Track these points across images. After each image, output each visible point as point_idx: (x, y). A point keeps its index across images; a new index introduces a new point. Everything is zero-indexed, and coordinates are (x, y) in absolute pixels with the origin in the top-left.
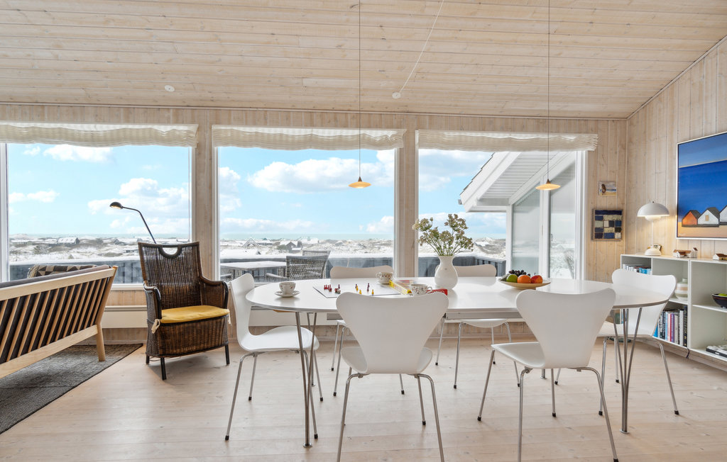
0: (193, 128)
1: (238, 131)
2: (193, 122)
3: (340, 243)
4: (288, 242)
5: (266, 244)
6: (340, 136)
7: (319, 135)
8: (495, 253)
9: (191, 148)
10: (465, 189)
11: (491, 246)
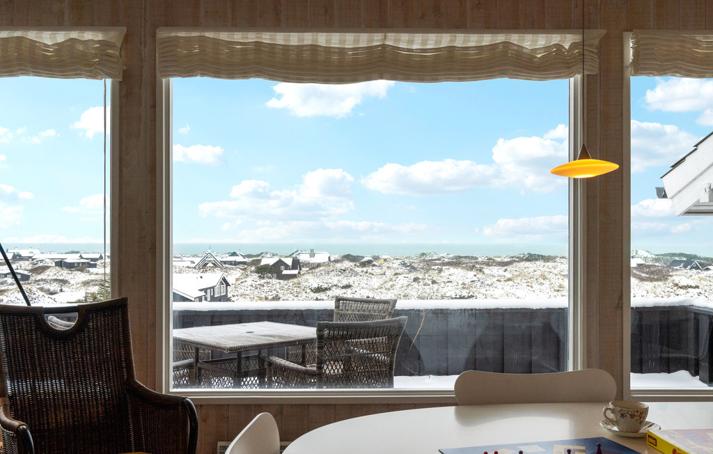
0: (114, 36)
1: (216, 41)
2: (113, 23)
3: (369, 262)
4: (275, 259)
5: (236, 263)
6: (451, 49)
7: (401, 46)
8: (657, 280)
9: (109, 81)
10: (674, 166)
11: (648, 267)
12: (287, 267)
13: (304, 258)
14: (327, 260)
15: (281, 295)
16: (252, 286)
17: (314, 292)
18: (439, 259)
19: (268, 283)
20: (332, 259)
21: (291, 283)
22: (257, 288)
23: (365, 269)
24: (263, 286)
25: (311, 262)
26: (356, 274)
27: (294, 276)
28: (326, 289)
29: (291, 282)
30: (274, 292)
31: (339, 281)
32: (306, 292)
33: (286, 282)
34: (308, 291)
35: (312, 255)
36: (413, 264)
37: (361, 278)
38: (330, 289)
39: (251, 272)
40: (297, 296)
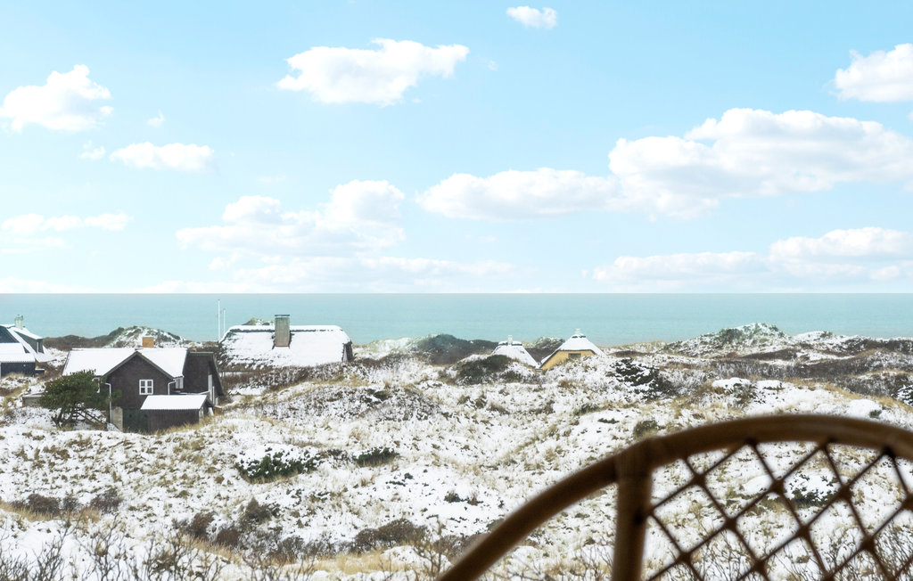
3: (498, 365)
12: (163, 383)
13: (250, 348)
14: (337, 356)
15: (126, 492)
16: (21, 454)
17: (252, 480)
18: (785, 354)
19: (84, 444)
20: (359, 353)
21: (172, 445)
22: (39, 465)
23: (475, 392)
24: (64, 455)
25: (278, 363)
26: (430, 408)
27: (188, 418)
28: (296, 467)
29: (168, 442)
30: (105, 481)
31: (356, 436)
32: (219, 480)
33: (151, 440)
34: (229, 473)
35: (283, 336)
36: (665, 374)
37: (446, 423)
38: (311, 467)
39: (25, 401)
40: (184, 494)
